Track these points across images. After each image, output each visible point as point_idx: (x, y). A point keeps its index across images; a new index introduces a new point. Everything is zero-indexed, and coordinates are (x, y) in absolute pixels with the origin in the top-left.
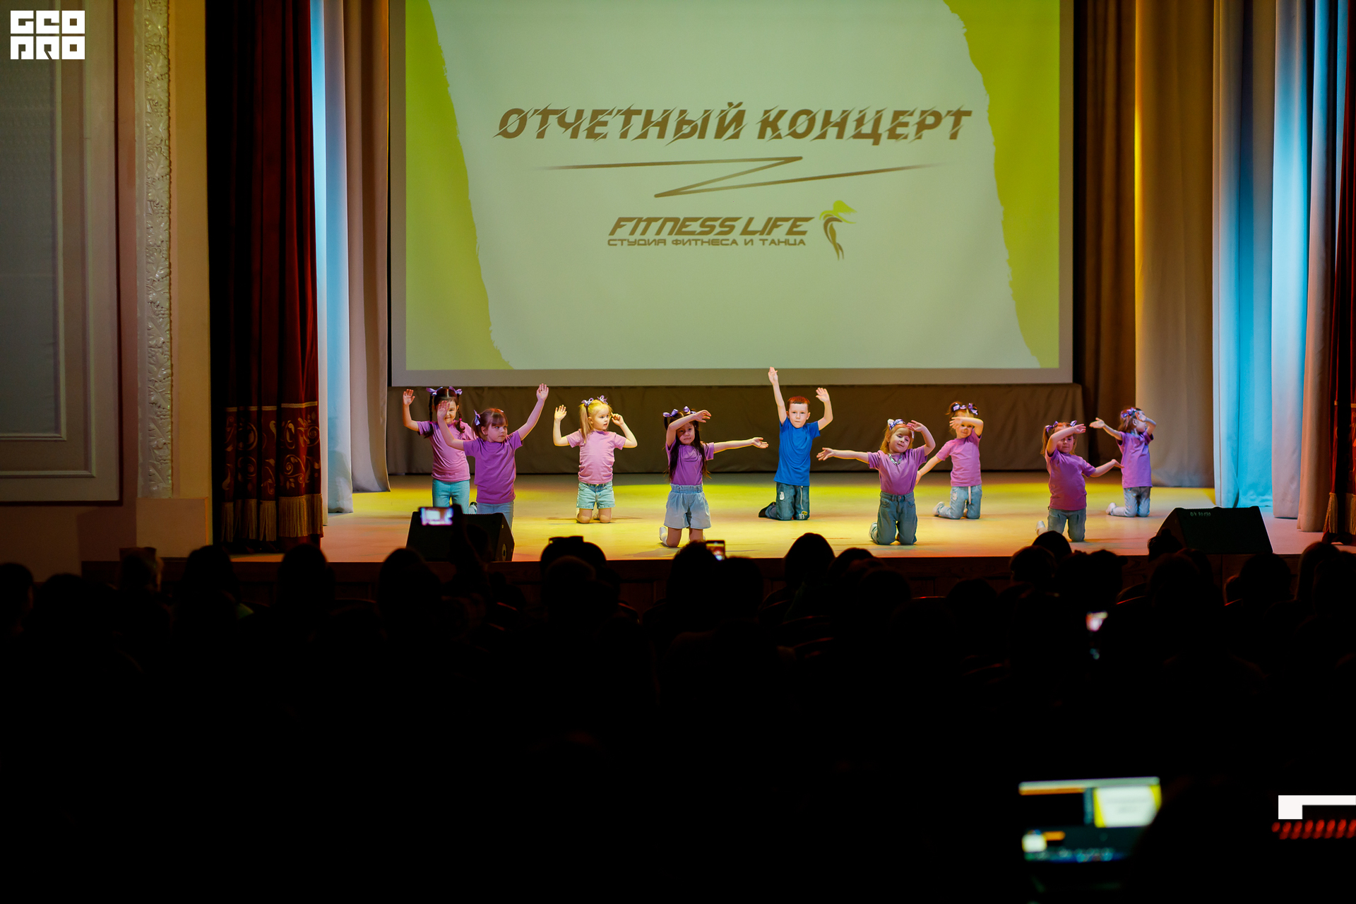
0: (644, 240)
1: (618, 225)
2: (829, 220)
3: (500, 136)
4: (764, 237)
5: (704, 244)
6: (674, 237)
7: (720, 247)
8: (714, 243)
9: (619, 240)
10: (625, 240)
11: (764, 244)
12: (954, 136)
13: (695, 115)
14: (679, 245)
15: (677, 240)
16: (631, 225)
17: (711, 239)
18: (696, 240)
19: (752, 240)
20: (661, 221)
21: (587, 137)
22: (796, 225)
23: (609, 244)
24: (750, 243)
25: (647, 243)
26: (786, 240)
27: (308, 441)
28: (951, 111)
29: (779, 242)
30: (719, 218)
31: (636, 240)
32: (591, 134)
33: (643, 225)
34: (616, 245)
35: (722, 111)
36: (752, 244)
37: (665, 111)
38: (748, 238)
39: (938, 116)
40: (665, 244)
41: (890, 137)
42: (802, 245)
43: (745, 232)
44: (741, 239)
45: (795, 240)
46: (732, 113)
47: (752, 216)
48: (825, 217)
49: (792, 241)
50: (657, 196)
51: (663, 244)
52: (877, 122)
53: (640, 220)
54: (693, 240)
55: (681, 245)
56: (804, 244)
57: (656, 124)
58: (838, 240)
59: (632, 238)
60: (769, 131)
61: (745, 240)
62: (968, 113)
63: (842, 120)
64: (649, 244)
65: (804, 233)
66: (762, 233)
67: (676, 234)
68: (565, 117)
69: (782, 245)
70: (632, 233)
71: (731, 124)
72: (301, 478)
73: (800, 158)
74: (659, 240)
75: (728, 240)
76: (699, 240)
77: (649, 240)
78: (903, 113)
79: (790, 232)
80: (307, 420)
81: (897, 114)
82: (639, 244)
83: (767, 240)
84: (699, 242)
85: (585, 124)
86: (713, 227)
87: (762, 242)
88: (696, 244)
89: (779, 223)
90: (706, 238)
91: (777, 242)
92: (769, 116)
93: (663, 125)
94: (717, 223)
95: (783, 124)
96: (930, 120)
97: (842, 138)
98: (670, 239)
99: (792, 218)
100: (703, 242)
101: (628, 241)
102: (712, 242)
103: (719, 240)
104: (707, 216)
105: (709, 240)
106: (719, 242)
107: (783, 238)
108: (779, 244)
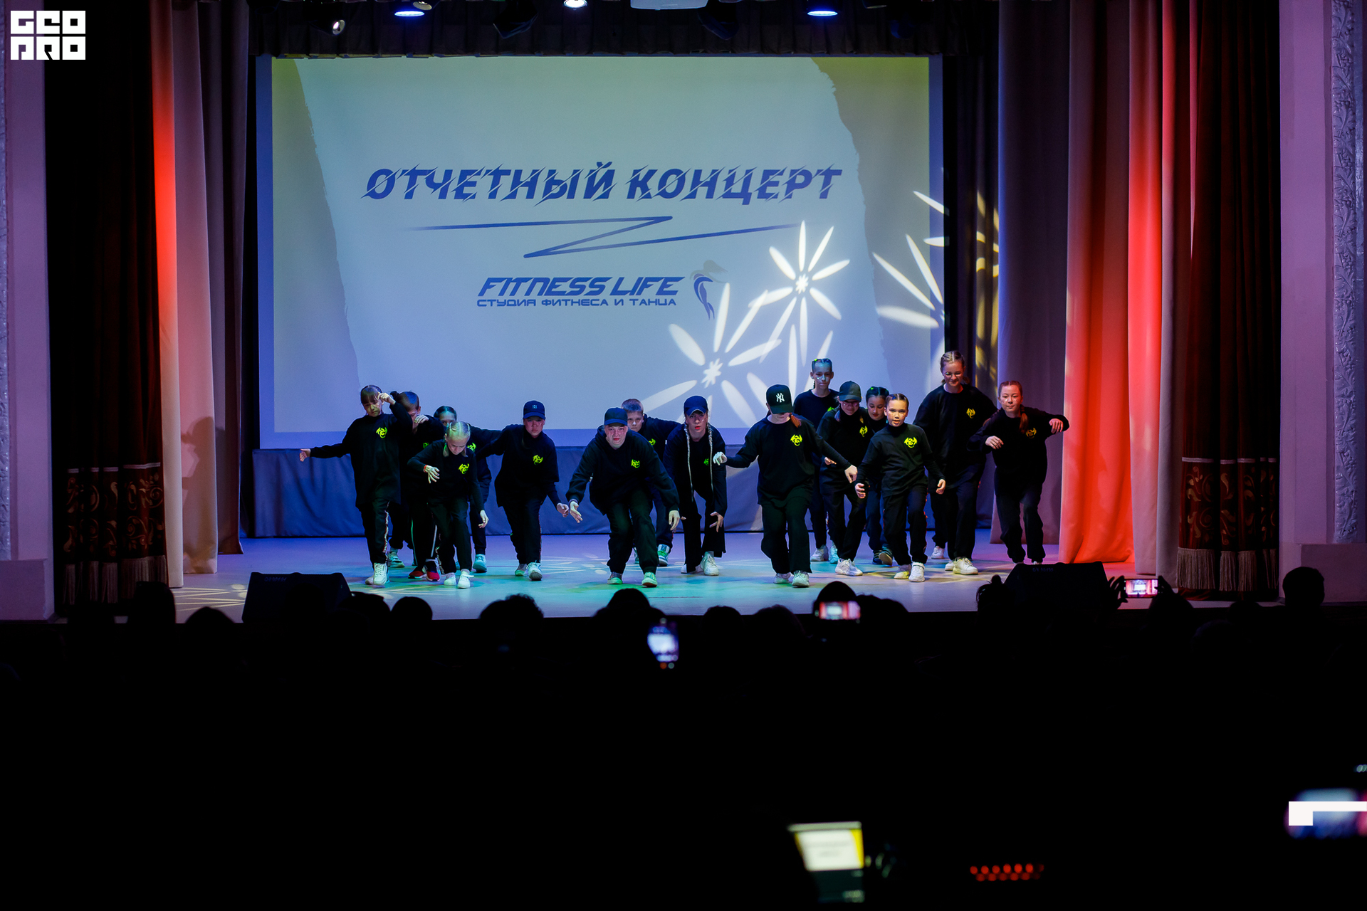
0: (514, 301)
1: (487, 285)
2: (700, 280)
3: (368, 197)
4: (634, 297)
6: (544, 297)
7: (591, 306)
8: (584, 302)
9: (488, 301)
10: (495, 300)
11: (634, 304)
12: (824, 195)
13: (564, 175)
14: (548, 304)
15: (546, 301)
16: (500, 285)
17: (581, 299)
18: (566, 301)
19: (622, 300)
20: (531, 281)
21: (456, 197)
22: (666, 285)
23: (479, 305)
24: (621, 303)
25: (517, 303)
26: (656, 300)
27: (151, 503)
28: (821, 170)
29: (650, 302)
30: (590, 278)
31: (505, 301)
32: (460, 194)
33: (512, 285)
34: (486, 305)
35: (591, 171)
36: (623, 305)
37: (534, 171)
38: (618, 298)
39: (808, 176)
40: (535, 305)
41: (760, 196)
42: (672, 305)
43: (615, 292)
44: (611, 299)
45: (666, 300)
46: (602, 173)
47: (622, 276)
48: (695, 277)
49: (661, 303)
50: (526, 256)
52: (747, 182)
53: (509, 280)
54: (563, 300)
55: (551, 305)
56: (675, 304)
57: (526, 184)
58: (708, 300)
59: (501, 299)
60: (638, 190)
61: (616, 300)
62: (839, 172)
63: (711, 179)
64: (519, 305)
65: (674, 293)
66: (632, 292)
68: (433, 178)
69: (654, 304)
70: (502, 293)
71: (600, 184)
72: (143, 540)
73: (670, 218)
74: (529, 300)
75: (598, 300)
76: (569, 300)
77: (518, 301)
78: (773, 172)
79: (660, 292)
80: (149, 481)
81: (767, 173)
82: (508, 305)
83: (637, 300)
84: (569, 303)
85: (454, 185)
86: (583, 288)
87: (632, 302)
88: (566, 305)
89: (649, 283)
90: (576, 298)
91: (647, 303)
92: (638, 176)
93: (532, 185)
94: (587, 284)
95: (653, 184)
96: (800, 179)
97: (712, 198)
98: (540, 299)
99: (662, 278)
100: (573, 303)
101: (498, 302)
102: (582, 302)
103: (589, 300)
104: (577, 277)
105: (579, 300)
106: (589, 302)
107: (653, 298)
108: (649, 304)
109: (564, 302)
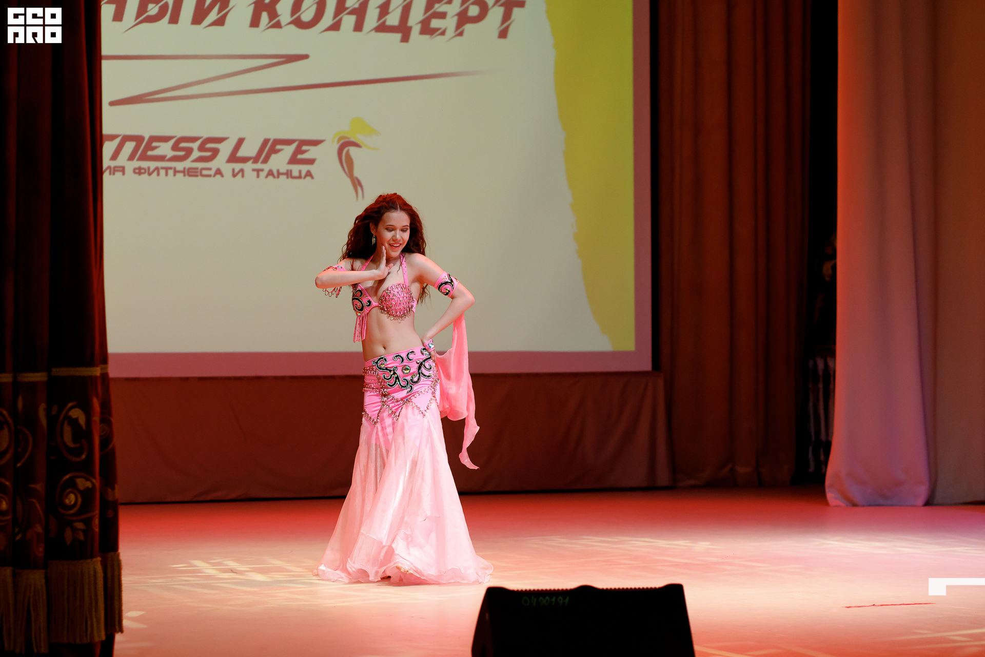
2: (345, 145)
4: (259, 166)
5: (178, 174)
6: (136, 164)
7: (200, 178)
8: (190, 173)
11: (258, 176)
12: (503, 34)
14: (142, 176)
15: (140, 168)
17: (187, 167)
18: (167, 169)
19: (242, 171)
20: (118, 141)
22: (301, 150)
24: (240, 174)
26: (288, 171)
28: (499, 1)
29: (279, 174)
30: (199, 138)
36: (243, 176)
38: (238, 166)
40: (124, 174)
41: (423, 32)
42: (308, 178)
43: (233, 158)
44: (227, 169)
45: (300, 172)
47: (242, 136)
48: (338, 141)
49: (296, 173)
50: (112, 103)
51: (121, 173)
52: (406, 11)
54: (163, 168)
55: (146, 174)
56: (312, 178)
58: (356, 173)
60: (264, 16)
61: (233, 170)
62: (521, 4)
63: (360, 5)
65: (311, 162)
66: (256, 160)
67: (140, 159)
69: (285, 177)
71: (211, 5)
73: (305, 57)
74: (115, 167)
75: (210, 169)
76: (171, 168)
79: (293, 160)
81: (431, 1)
83: (262, 170)
84: (171, 172)
86: (189, 151)
87: (256, 173)
88: (167, 174)
89: (278, 147)
90: (180, 166)
91: (275, 173)
93: (120, 2)
94: (195, 146)
95: (283, 9)
96: (474, 11)
97: (360, 30)
98: (131, 166)
99: (295, 141)
100: (176, 172)
102: (189, 172)
103: (197, 169)
104: (179, 135)
105: (185, 168)
106: (197, 172)
107: (284, 168)
108: (278, 177)
109: (164, 170)
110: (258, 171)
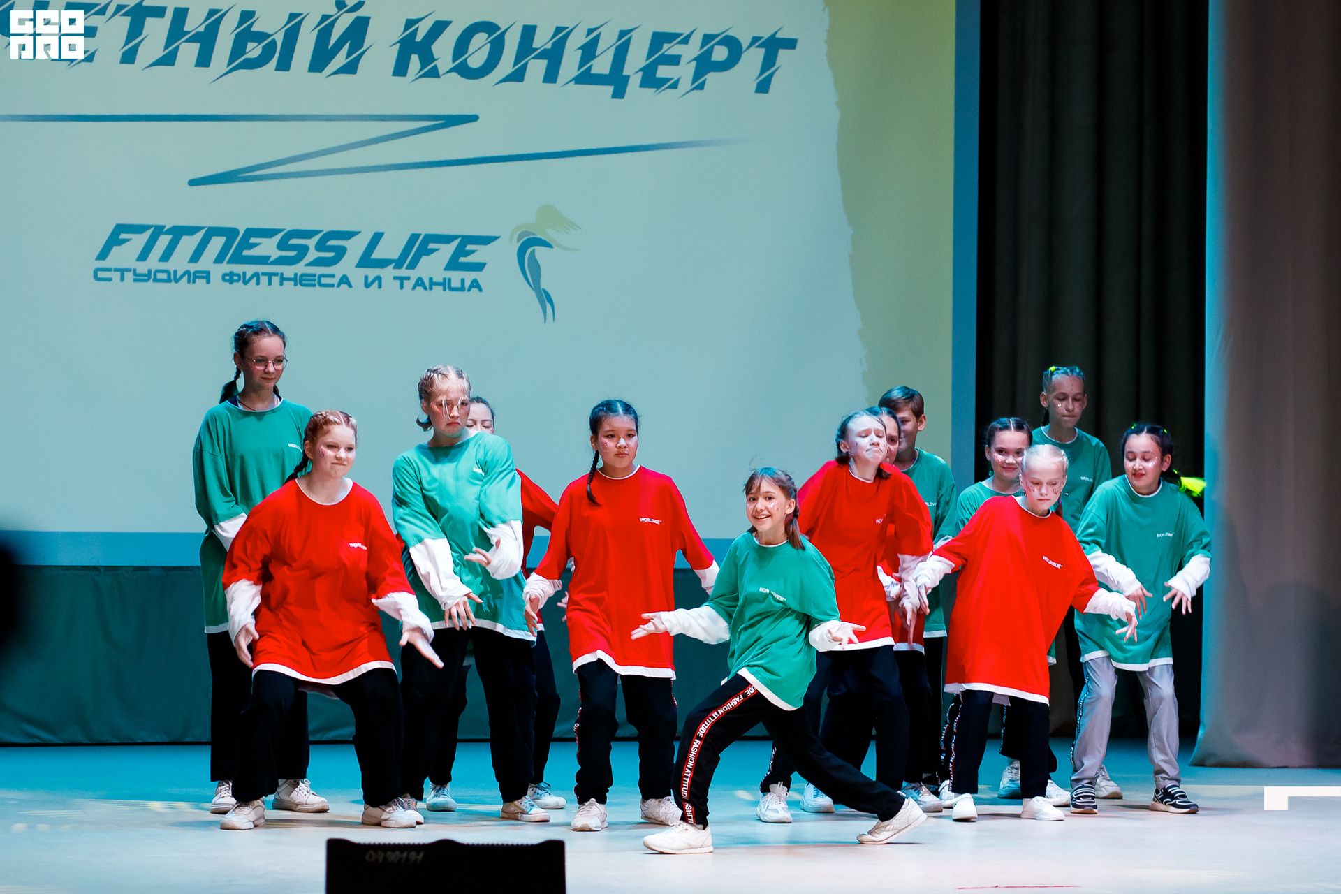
0: (168, 272)
1: (116, 238)
2: (529, 243)
4: (403, 272)
5: (285, 283)
6: (226, 267)
7: (318, 289)
8: (304, 281)
9: (116, 270)
10: (129, 270)
11: (402, 287)
12: (763, 87)
13: (271, 24)
14: (234, 283)
15: (231, 274)
16: (140, 240)
17: (299, 274)
18: (270, 276)
19: (378, 279)
20: (200, 235)
22: (464, 251)
23: (97, 278)
24: (377, 283)
25: (173, 278)
26: (445, 279)
28: (759, 39)
29: (432, 283)
30: (317, 233)
31: (150, 271)
33: (164, 241)
34: (110, 280)
35: (326, 17)
36: (380, 286)
37: (212, 12)
38: (372, 273)
40: (208, 282)
41: (644, 84)
42: (474, 290)
43: (366, 261)
44: (357, 276)
45: (463, 281)
46: (345, 22)
47: (380, 231)
49: (456, 283)
50: (192, 183)
51: (204, 281)
52: (621, 53)
53: (158, 231)
54: (264, 274)
55: (241, 282)
56: (481, 290)
57: (194, 36)
58: (543, 286)
59: (142, 268)
60: (414, 62)
61: (366, 278)
62: (791, 44)
63: (555, 44)
64: (177, 281)
65: (479, 267)
66: (398, 264)
67: (228, 263)
69: (441, 288)
70: (143, 256)
71: (341, 42)
73: (474, 118)
74: (196, 272)
75: (333, 276)
76: (276, 274)
77: (175, 272)
78: (669, 38)
79: (453, 265)
81: (659, 40)
82: (156, 280)
83: (408, 278)
84: (276, 280)
86: (303, 250)
87: (398, 282)
88: (270, 283)
89: (431, 246)
90: (288, 271)
91: (427, 283)
92: (415, 32)
93: (206, 40)
94: (312, 243)
95: (443, 50)
96: (720, 54)
97: (554, 81)
98: (218, 270)
99: (458, 236)
100: (283, 279)
101: (135, 273)
102: (301, 280)
103: (314, 275)
104: (288, 228)
105: (296, 275)
106: (315, 280)
107: (439, 276)
108: (431, 289)
109: (267, 278)
110: (402, 280)
